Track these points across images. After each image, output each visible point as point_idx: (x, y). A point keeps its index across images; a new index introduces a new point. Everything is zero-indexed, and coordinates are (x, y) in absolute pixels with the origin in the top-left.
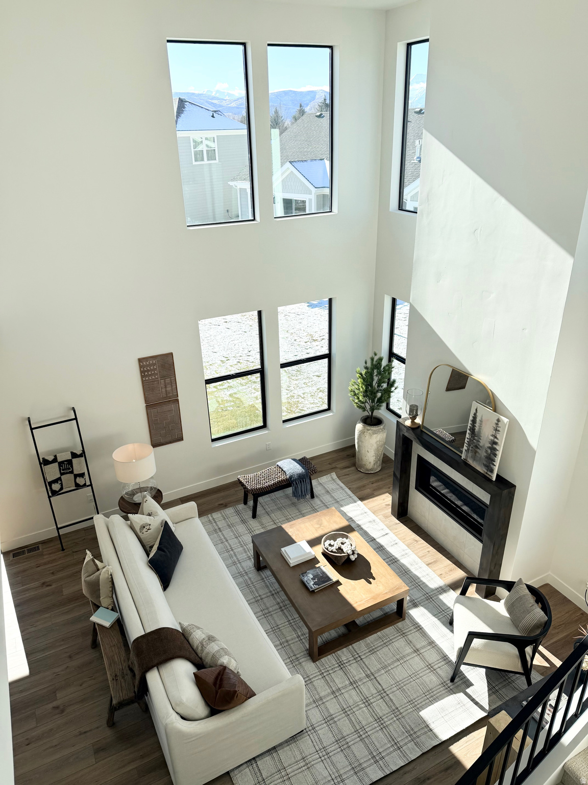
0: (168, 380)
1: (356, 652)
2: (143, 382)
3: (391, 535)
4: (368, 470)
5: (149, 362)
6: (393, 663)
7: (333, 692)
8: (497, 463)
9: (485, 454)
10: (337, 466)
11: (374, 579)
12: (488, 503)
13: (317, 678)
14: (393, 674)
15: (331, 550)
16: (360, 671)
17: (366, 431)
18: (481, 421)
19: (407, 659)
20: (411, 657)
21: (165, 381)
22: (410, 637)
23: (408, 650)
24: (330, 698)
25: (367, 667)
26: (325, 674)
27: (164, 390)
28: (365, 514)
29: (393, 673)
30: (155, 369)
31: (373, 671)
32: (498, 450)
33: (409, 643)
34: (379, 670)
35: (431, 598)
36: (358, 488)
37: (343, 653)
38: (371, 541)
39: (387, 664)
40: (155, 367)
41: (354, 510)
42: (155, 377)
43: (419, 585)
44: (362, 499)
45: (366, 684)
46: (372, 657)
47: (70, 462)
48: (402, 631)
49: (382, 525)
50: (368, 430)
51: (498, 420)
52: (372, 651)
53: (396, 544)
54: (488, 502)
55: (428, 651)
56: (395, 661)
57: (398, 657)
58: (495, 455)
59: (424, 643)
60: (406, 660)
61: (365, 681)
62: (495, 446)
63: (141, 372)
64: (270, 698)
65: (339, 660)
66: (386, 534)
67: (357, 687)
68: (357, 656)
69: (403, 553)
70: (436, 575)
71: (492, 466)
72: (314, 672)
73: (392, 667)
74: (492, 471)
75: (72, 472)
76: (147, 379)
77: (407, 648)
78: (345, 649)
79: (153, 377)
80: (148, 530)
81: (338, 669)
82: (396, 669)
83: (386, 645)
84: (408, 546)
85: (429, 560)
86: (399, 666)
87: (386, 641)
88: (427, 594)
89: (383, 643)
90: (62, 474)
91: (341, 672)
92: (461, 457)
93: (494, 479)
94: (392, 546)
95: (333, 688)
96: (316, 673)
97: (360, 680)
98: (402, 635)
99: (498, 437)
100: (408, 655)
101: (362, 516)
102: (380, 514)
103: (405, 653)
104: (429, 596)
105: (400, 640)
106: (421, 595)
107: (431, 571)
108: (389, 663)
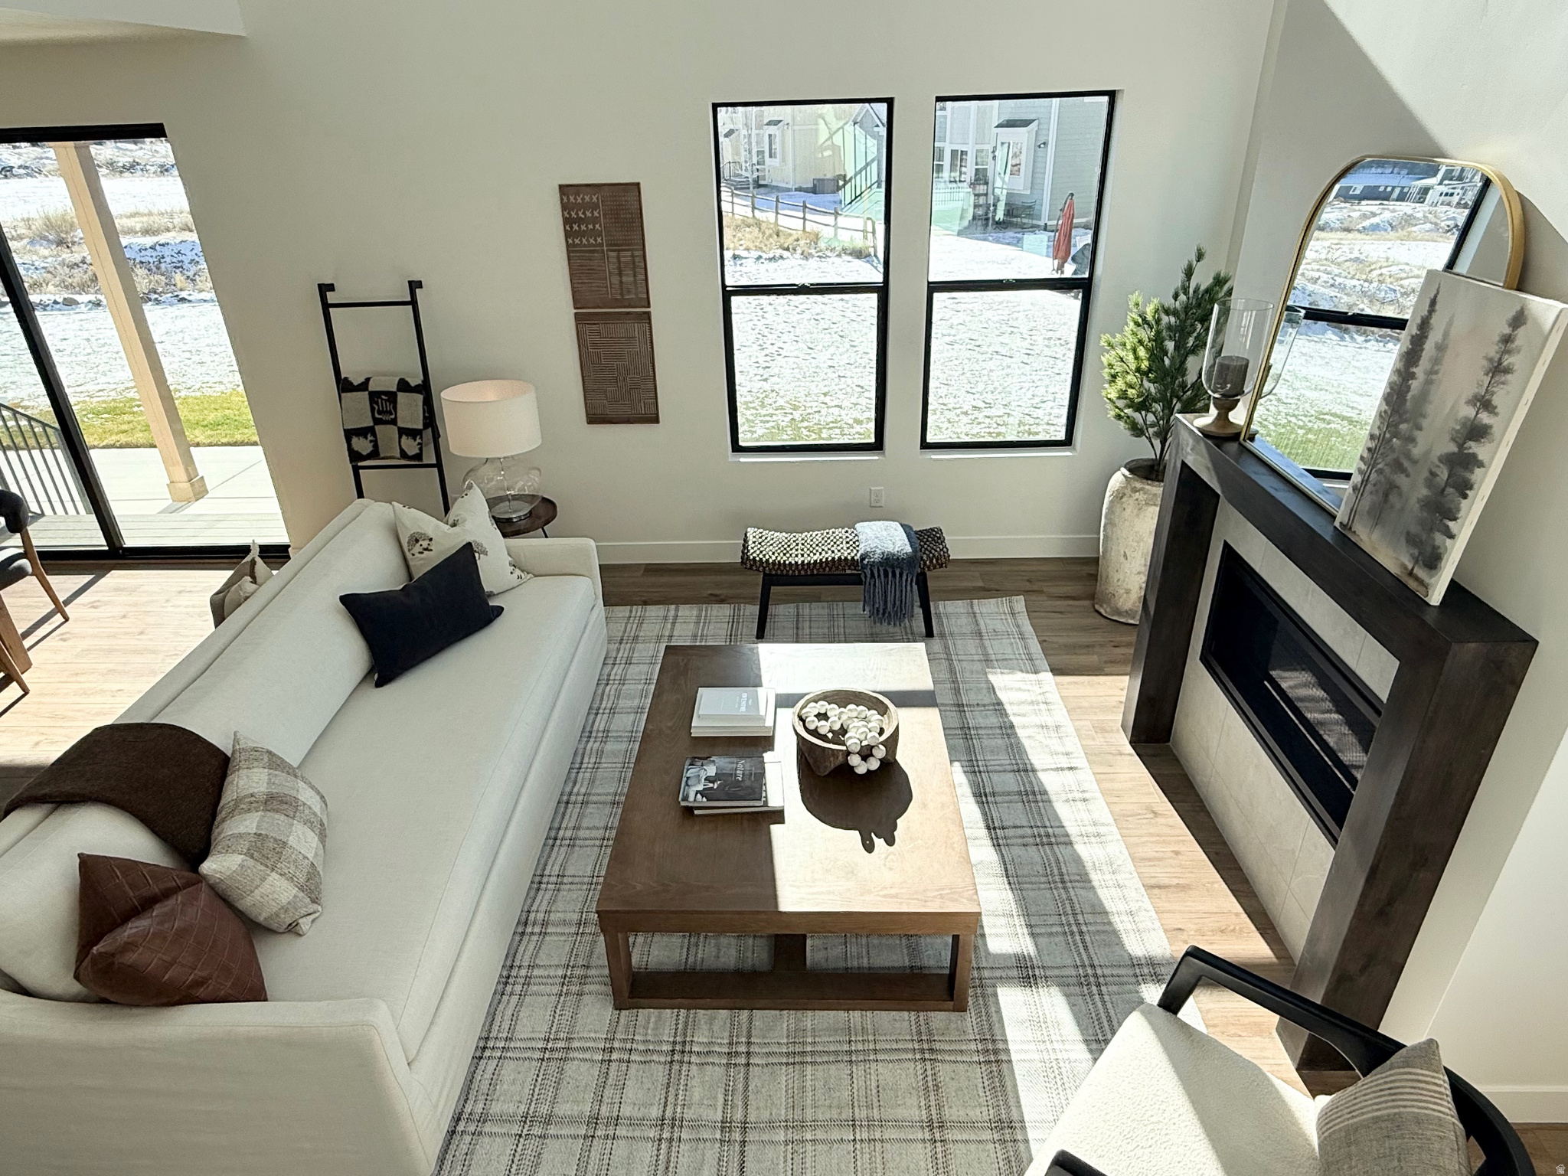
0: (626, 257)
1: (749, 1036)
2: (570, 249)
3: (1086, 777)
4: (1119, 612)
5: (583, 199)
6: (831, 1124)
7: (594, 1120)
8: (1465, 528)
9: (1424, 492)
10: (1045, 589)
11: (890, 842)
12: (1384, 698)
13: (587, 1056)
14: (808, 1160)
15: (812, 727)
16: (715, 1098)
17: (1128, 492)
18: (1441, 348)
19: (886, 1136)
20: (903, 1136)
21: (618, 258)
22: (944, 1071)
23: (912, 1109)
24: (572, 1131)
25: (746, 1098)
26: (615, 1056)
27: (615, 280)
28: (1043, 707)
29: (809, 1155)
30: (595, 221)
31: (752, 1118)
32: (1481, 465)
33: (931, 1087)
34: (771, 1125)
35: (1098, 985)
36: (1066, 646)
37: (711, 1021)
38: (1014, 771)
39: (809, 1117)
40: (596, 214)
41: (1020, 689)
42: (596, 240)
43: (1081, 933)
44: (1057, 671)
45: (701, 1145)
46: (783, 1075)
47: (392, 397)
48: (930, 1041)
49: (1073, 744)
50: (1135, 490)
51: (1519, 319)
52: (797, 1057)
53: (1085, 800)
54: (1383, 691)
55: (973, 1147)
56: (841, 1124)
57: (861, 1114)
58: (1464, 488)
59: (980, 1113)
60: (878, 1136)
61: (705, 1134)
62: (1473, 447)
63: (567, 221)
64: (241, 1029)
65: (685, 1035)
66: (1071, 768)
67: (671, 1140)
68: (743, 1049)
69: (1091, 829)
70: (1157, 924)
71: (1439, 538)
72: (593, 1035)
73: (820, 1135)
74: (1433, 561)
75: (394, 422)
76: (577, 241)
77: (909, 1102)
78: (724, 1013)
79: (592, 241)
80: (426, 549)
81: (663, 1059)
82: (825, 1148)
83: (850, 1058)
84: (1119, 819)
85: (1161, 874)
86: (844, 1146)
87: (860, 1047)
88: (1092, 966)
89: (846, 1047)
90: (377, 421)
91: (660, 1073)
92: (1334, 517)
93: (1436, 597)
94: (1067, 801)
95: (604, 1109)
96: (595, 1040)
97: (696, 1125)
98: (922, 1051)
99: (1496, 401)
100: (898, 1123)
101: (1031, 707)
102: (1087, 717)
103: (889, 1113)
104: (1096, 976)
105: (907, 1064)
106: (1069, 962)
107: (1150, 907)
108: (820, 1117)
